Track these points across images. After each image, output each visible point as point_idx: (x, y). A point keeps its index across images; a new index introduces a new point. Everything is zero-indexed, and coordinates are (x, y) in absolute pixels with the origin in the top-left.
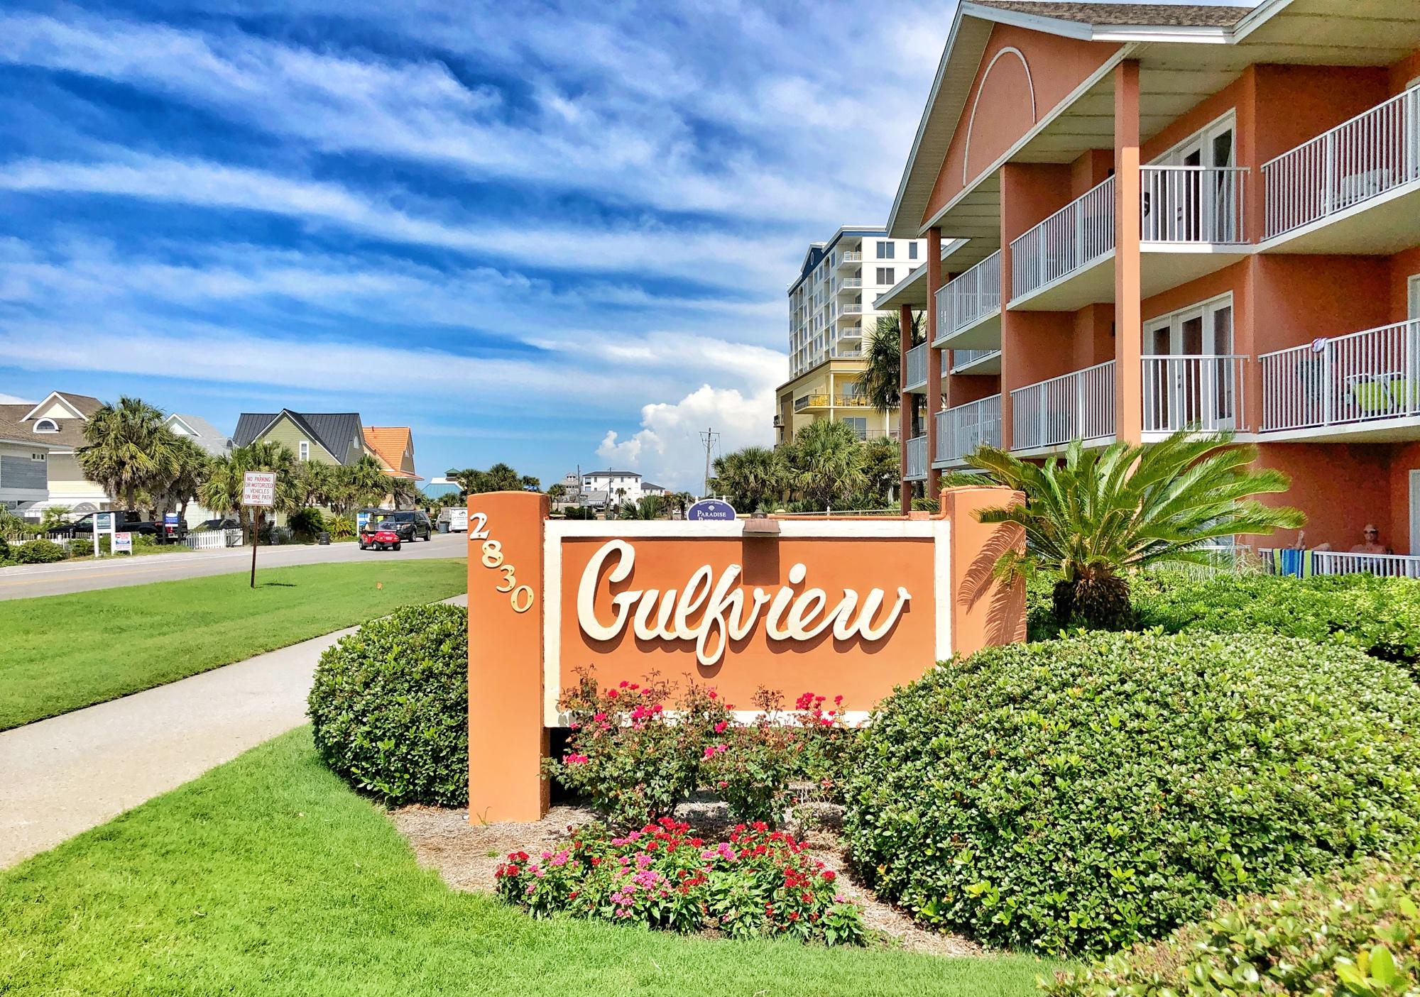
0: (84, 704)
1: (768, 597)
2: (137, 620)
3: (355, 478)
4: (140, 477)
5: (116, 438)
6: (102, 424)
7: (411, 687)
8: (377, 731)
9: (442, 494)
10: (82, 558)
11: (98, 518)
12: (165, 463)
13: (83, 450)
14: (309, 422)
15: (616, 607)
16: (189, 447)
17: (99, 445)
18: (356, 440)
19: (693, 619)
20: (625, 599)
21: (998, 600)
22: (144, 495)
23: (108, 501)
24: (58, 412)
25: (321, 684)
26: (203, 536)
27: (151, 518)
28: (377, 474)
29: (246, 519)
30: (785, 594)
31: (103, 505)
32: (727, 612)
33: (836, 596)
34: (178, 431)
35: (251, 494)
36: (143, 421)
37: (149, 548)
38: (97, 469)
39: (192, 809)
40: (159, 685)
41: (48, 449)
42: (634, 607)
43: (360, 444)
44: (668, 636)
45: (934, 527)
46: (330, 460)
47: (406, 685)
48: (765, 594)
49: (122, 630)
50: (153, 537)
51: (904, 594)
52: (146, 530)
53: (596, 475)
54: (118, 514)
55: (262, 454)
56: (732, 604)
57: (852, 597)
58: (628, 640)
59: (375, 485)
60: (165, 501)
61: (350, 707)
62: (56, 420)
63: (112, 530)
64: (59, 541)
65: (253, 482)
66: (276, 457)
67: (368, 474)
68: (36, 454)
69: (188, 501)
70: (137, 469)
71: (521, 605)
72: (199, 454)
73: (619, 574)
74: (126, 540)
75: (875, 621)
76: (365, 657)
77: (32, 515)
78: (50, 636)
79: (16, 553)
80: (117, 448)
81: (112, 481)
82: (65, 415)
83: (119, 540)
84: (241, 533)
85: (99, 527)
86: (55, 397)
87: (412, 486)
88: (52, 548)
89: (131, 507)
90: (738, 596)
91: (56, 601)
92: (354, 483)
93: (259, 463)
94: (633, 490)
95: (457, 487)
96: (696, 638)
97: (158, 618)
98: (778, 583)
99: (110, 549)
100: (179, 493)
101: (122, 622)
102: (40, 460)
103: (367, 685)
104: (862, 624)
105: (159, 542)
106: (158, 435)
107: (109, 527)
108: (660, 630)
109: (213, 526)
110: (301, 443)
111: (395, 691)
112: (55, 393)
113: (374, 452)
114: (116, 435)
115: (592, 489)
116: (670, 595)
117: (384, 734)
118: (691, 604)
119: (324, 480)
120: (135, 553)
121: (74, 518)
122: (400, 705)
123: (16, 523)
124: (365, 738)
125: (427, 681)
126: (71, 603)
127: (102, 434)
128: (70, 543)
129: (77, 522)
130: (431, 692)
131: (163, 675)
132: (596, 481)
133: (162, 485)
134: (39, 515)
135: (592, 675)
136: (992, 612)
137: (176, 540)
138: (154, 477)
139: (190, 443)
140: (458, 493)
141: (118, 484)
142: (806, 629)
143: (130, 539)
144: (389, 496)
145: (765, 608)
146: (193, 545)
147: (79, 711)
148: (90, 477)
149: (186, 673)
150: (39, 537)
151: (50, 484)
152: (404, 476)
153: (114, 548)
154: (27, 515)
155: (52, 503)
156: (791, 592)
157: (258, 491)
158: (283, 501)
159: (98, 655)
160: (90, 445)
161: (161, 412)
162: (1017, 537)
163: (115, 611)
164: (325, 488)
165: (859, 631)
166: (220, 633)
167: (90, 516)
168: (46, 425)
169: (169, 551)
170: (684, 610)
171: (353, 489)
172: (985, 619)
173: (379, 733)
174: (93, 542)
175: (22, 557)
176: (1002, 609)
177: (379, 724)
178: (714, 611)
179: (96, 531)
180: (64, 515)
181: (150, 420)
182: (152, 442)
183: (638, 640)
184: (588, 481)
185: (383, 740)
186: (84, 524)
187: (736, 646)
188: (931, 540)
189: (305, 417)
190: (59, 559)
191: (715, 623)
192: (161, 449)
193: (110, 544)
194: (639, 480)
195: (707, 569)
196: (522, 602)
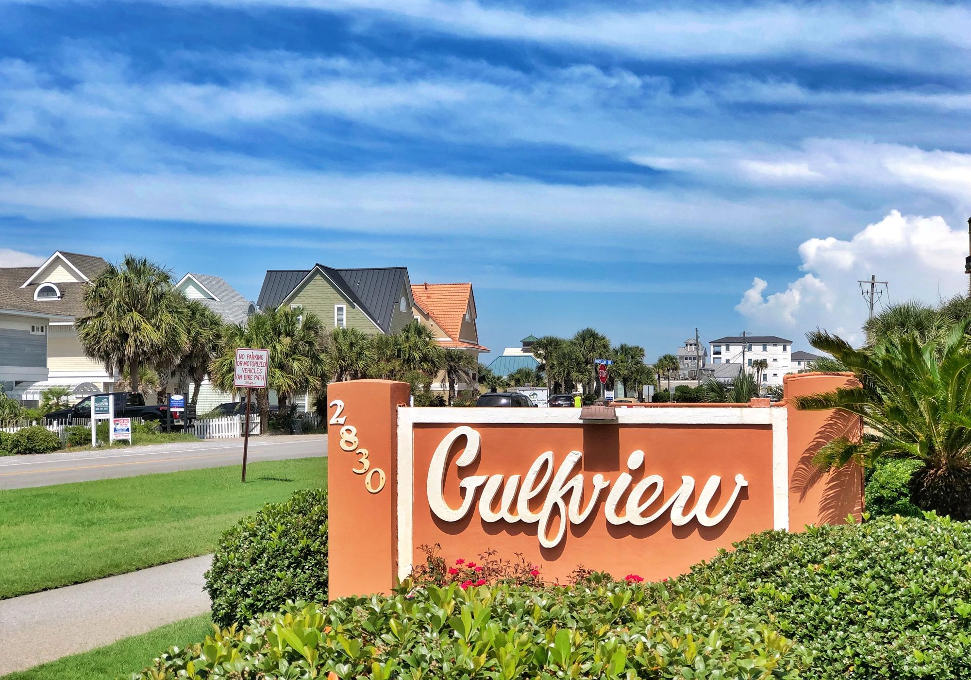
0: (36, 588)
1: (606, 484)
2: (110, 513)
3: (399, 351)
4: (144, 352)
5: (119, 306)
6: (104, 289)
7: (291, 563)
8: (258, 603)
9: (514, 369)
10: (78, 448)
11: (96, 401)
12: (173, 333)
13: (84, 321)
14: (346, 279)
15: (463, 490)
16: (203, 315)
17: (101, 314)
18: (403, 302)
19: (535, 503)
20: (471, 483)
21: (831, 488)
22: (151, 373)
23: (112, 380)
24: (61, 276)
25: (218, 560)
26: (215, 422)
27: (160, 400)
28: (426, 344)
29: (264, 402)
30: (624, 480)
31: (106, 385)
32: (567, 497)
33: (674, 482)
34: (192, 294)
35: (243, 374)
36: (148, 285)
37: (151, 436)
38: (98, 342)
39: (93, 665)
40: (110, 575)
41: (48, 320)
42: (479, 490)
43: (408, 306)
44: (511, 519)
45: (771, 414)
46: (369, 328)
47: (287, 562)
48: (605, 480)
49: (92, 523)
50: (156, 424)
51: (741, 481)
52: (149, 415)
53: (728, 341)
54: (118, 397)
55: (283, 322)
56: (572, 488)
57: (688, 483)
58: (474, 522)
59: (424, 359)
60: (176, 380)
61: (238, 581)
62: (58, 285)
63: (110, 416)
64: (55, 428)
65: (245, 360)
66: (299, 326)
67: (416, 344)
68: (36, 325)
69: (201, 379)
70: (141, 342)
71: (375, 485)
72: (215, 323)
73: (465, 458)
74: (125, 427)
75: (711, 508)
76: (255, 535)
77: (30, 397)
78: (22, 528)
79: (9, 442)
80: (120, 319)
81: (114, 358)
82: (69, 279)
83: (118, 427)
84: (257, 420)
85: (97, 412)
86: (58, 257)
87: (470, 359)
88: (47, 436)
89: (135, 388)
90: (578, 482)
91: (34, 493)
92: (398, 356)
93: (280, 334)
94: (780, 363)
95: (532, 361)
96: (538, 521)
97: (132, 513)
98: (619, 470)
99: (108, 437)
100: (192, 371)
101: (96, 515)
102: (39, 333)
103: (253, 561)
104: (699, 510)
105: (164, 429)
106: (164, 302)
107: (107, 412)
108: (503, 513)
109: (227, 410)
110: (336, 306)
111: (277, 566)
112: (58, 254)
113: (427, 316)
114: (119, 302)
115: (723, 361)
116: (513, 480)
117: (264, 606)
118: (533, 489)
119: (360, 354)
120: (135, 442)
121: (74, 400)
122: (279, 579)
123: (12, 407)
124: (249, 609)
125: (306, 559)
126: (48, 495)
127: (104, 301)
128: (66, 430)
129: (75, 406)
130: (308, 569)
131: (117, 566)
132: (728, 349)
133: (168, 361)
134: (37, 397)
135: (437, 554)
136: (826, 500)
137: (181, 427)
138: (160, 352)
139: (205, 309)
140: (533, 367)
141: (121, 362)
142: (644, 514)
143: (129, 426)
144: (442, 373)
145: (604, 493)
146: (202, 434)
147: (31, 595)
148: (90, 352)
149: (139, 564)
150: (34, 423)
151: (51, 362)
152: (463, 347)
153: (112, 436)
154: (24, 398)
155: (52, 383)
156: (629, 478)
157: (250, 371)
158: (307, 380)
159: (61, 546)
160: (92, 314)
161: (170, 274)
162: (850, 424)
163: (91, 505)
164: (361, 364)
165: (695, 517)
166: (187, 528)
167: (89, 399)
168: (48, 291)
169: (173, 440)
170: (526, 494)
171: (397, 364)
172: (818, 507)
173: (260, 604)
174: (90, 430)
175: (16, 446)
176: (835, 497)
177: (260, 597)
178: (554, 496)
179: (94, 417)
180: (64, 398)
181: (157, 283)
182: (157, 310)
183: (484, 523)
184: (717, 349)
185: (262, 612)
186: (83, 408)
187: (578, 530)
188: (769, 427)
189: (342, 274)
190: (54, 449)
191: (556, 508)
192: (167, 318)
193: (108, 432)
194: (788, 348)
195: (549, 455)
196: (375, 483)
